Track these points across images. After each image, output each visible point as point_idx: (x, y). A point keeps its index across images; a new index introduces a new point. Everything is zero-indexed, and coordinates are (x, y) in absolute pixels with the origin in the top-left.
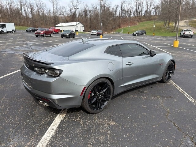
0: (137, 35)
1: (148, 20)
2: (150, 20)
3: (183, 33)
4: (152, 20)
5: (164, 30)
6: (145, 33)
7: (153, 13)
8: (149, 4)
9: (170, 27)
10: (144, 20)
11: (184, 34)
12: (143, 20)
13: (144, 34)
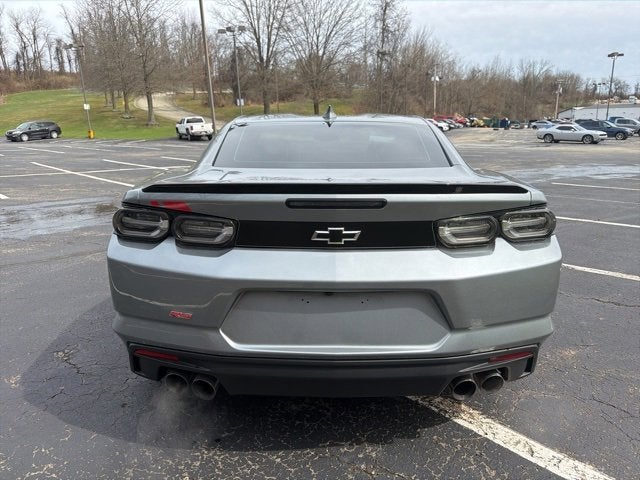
0: (25, 138)
1: (38, 88)
2: (47, 86)
3: (187, 129)
4: (55, 88)
5: (115, 121)
6: (58, 131)
7: (49, 62)
8: (27, 32)
9: (132, 112)
10: (23, 84)
11: (191, 131)
12: (18, 84)
13: (55, 135)
